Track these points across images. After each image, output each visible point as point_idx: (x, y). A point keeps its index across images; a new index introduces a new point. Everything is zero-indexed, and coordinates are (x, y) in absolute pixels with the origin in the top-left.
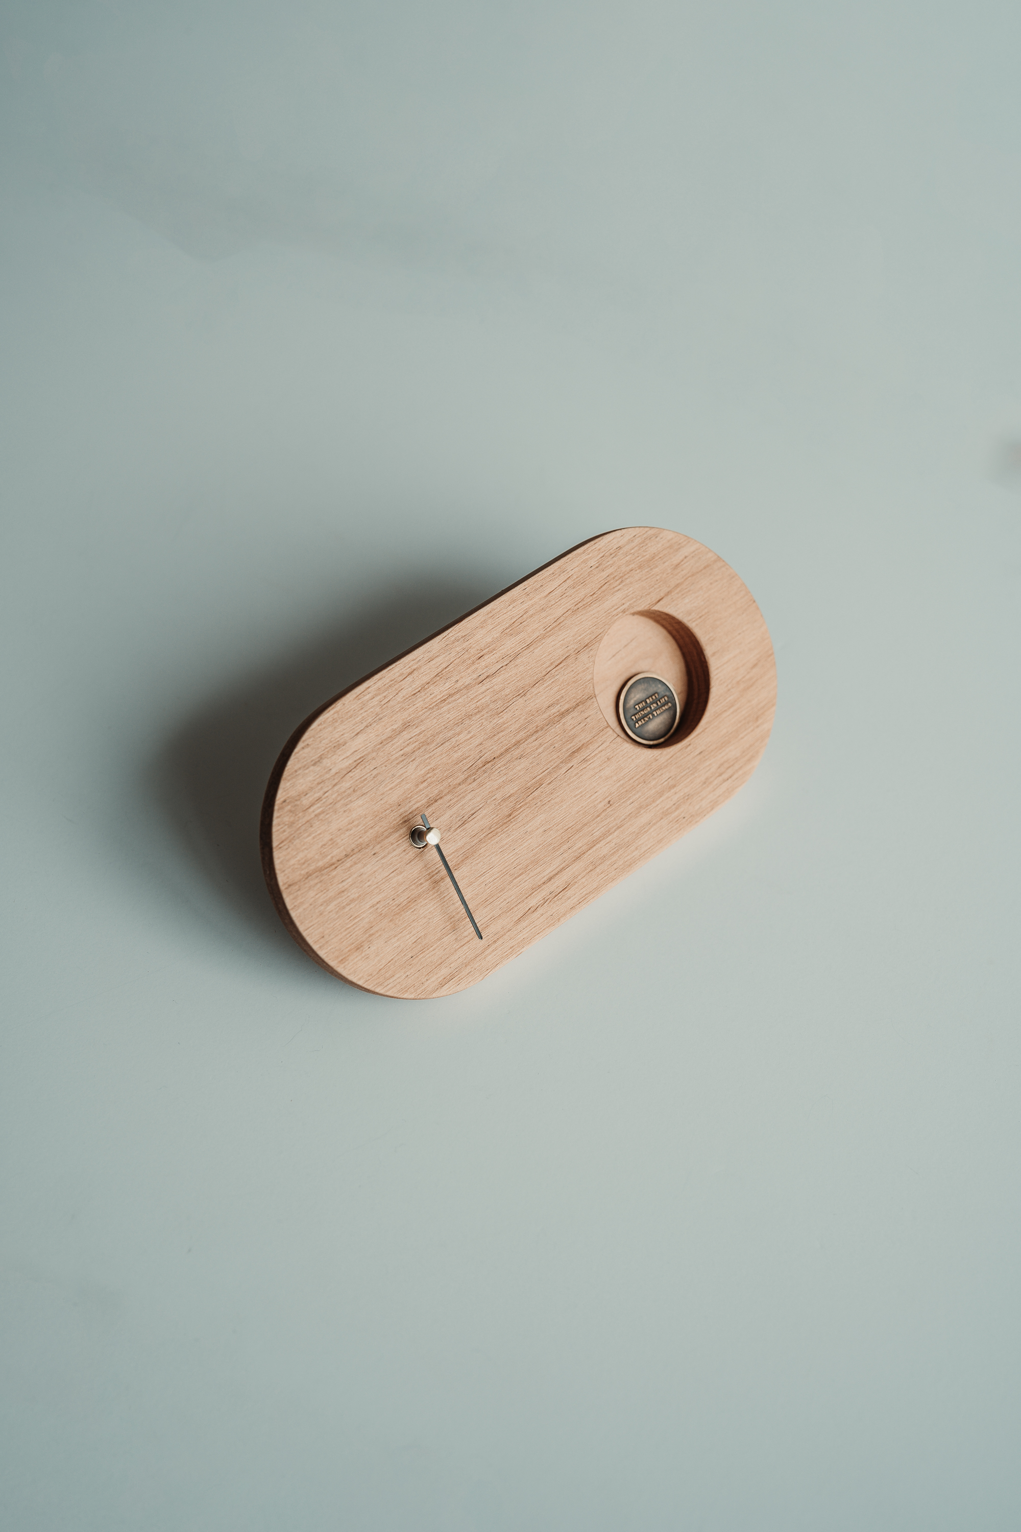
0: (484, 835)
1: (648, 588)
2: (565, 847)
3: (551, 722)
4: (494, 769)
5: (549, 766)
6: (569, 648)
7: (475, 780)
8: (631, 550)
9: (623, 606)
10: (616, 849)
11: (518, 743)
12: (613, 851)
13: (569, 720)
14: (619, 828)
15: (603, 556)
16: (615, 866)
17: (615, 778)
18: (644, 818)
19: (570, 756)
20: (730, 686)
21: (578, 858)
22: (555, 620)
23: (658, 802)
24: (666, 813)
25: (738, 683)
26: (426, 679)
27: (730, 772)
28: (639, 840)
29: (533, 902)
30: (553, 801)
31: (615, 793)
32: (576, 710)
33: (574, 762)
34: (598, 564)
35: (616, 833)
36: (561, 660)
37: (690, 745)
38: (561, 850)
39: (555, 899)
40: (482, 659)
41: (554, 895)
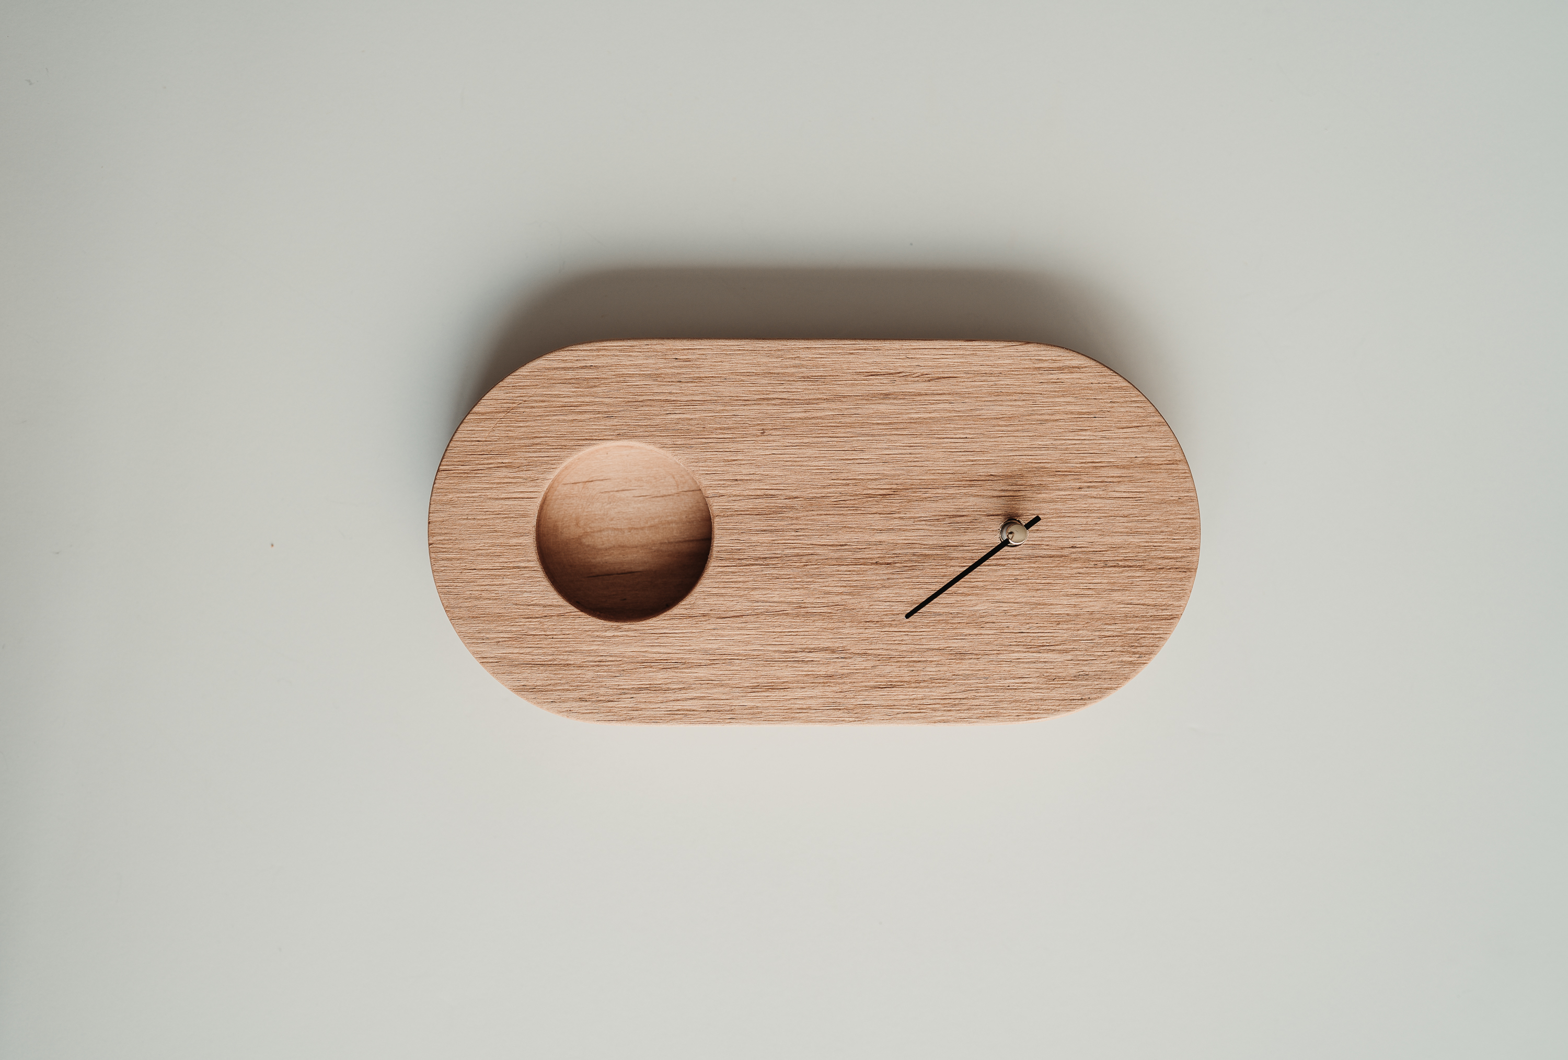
0: (938, 491)
4: (884, 551)
6: (713, 627)
8: (567, 690)
9: (616, 634)
11: (840, 562)
12: (791, 379)
13: (762, 551)
14: (767, 399)
17: (740, 456)
18: (727, 390)
19: (781, 512)
20: (525, 468)
22: (713, 666)
23: (700, 397)
24: (697, 379)
25: (509, 466)
27: (584, 374)
29: (922, 387)
30: (835, 476)
31: (749, 439)
32: (745, 557)
33: (781, 502)
35: (774, 396)
36: (731, 619)
37: (618, 435)
39: (892, 371)
40: (829, 673)
41: (892, 377)
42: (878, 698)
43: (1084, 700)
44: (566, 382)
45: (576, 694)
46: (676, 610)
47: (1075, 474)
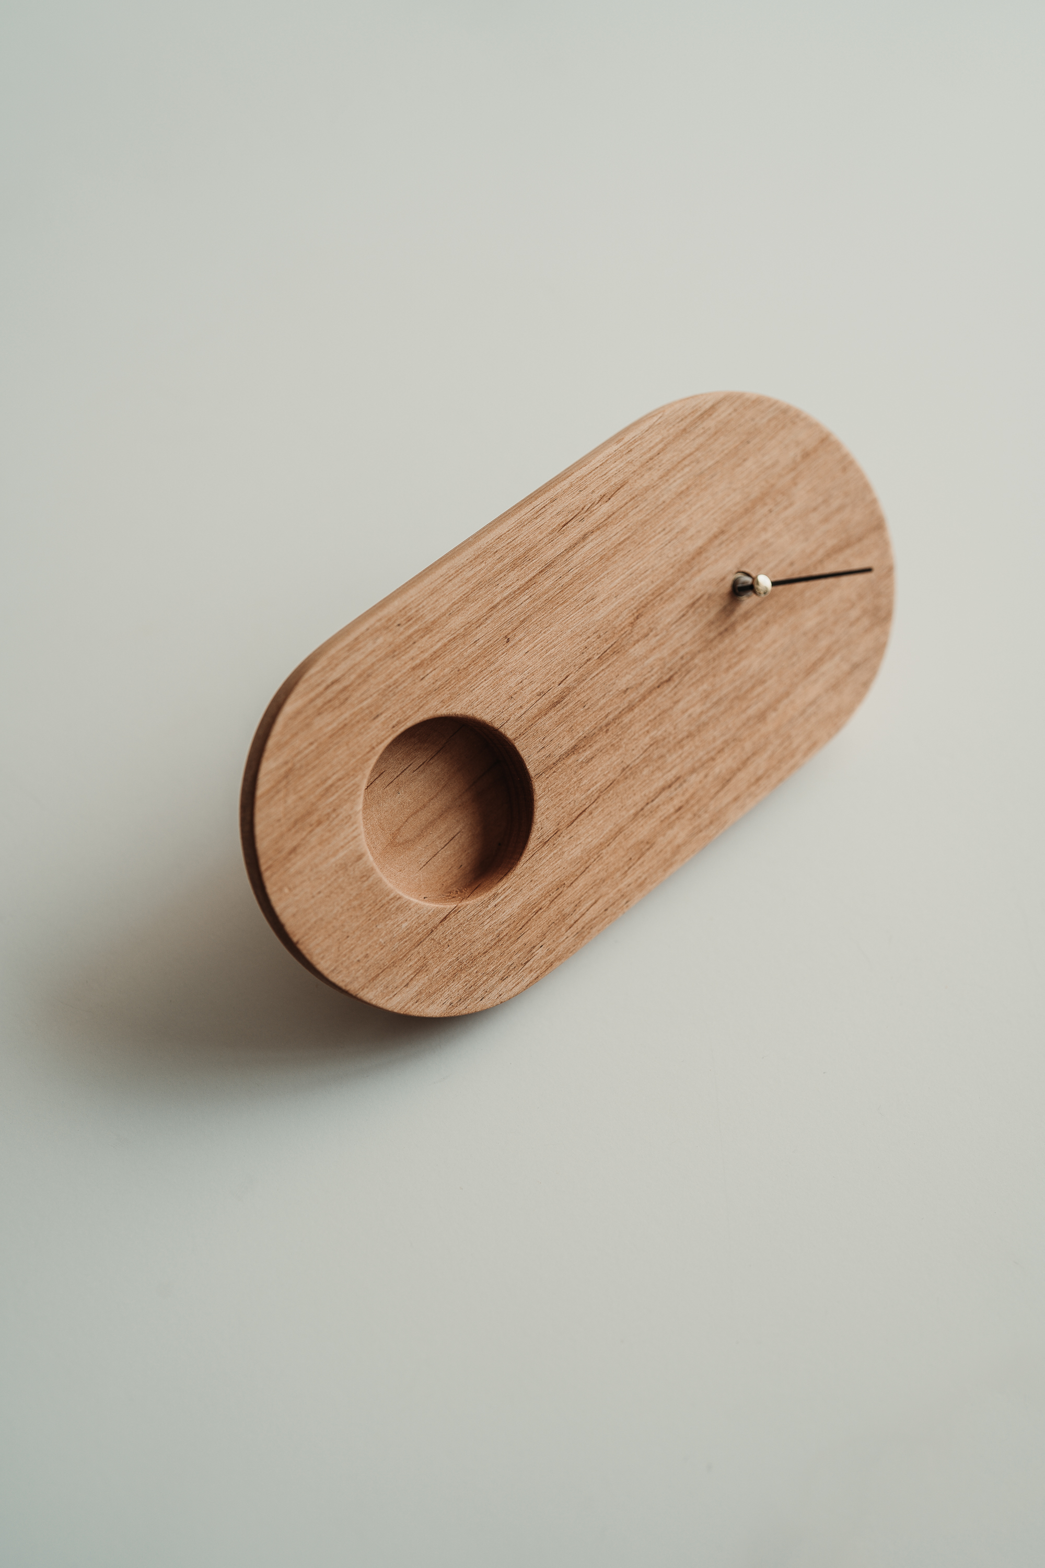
1: (462, 933)
2: (566, 579)
3: (587, 739)
4: (659, 673)
5: (591, 683)
6: (569, 836)
7: (682, 658)
8: (487, 980)
9: (496, 903)
10: (496, 579)
11: (631, 708)
12: (502, 575)
13: (567, 743)
14: (494, 607)
15: (525, 964)
16: (498, 556)
17: (502, 672)
18: (457, 622)
19: (563, 698)
20: (334, 815)
21: (549, 566)
22: (588, 870)
23: (440, 644)
24: (427, 630)
25: (319, 823)
26: (741, 775)
27: (329, 694)
28: (465, 592)
29: (605, 508)
30: (584, 637)
31: (500, 653)
32: (558, 758)
33: (557, 690)
34: (533, 952)
35: (498, 600)
36: (578, 820)
37: (394, 727)
38: (571, 575)
39: (577, 512)
40: (677, 807)
41: (580, 517)
42: (726, 797)
44: (319, 713)
45: (496, 978)
46: (532, 843)
47: (761, 499)
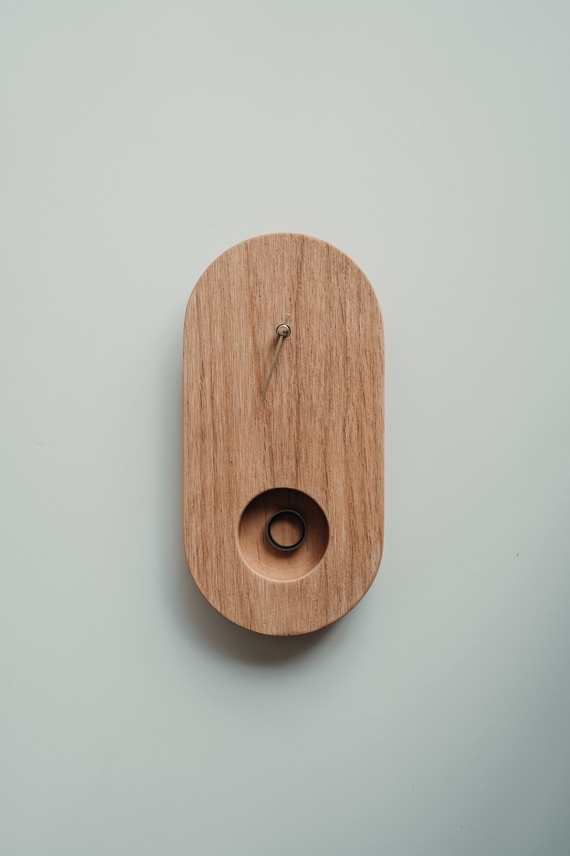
0: (261, 371)
1: (337, 563)
2: (224, 418)
3: (297, 453)
4: (293, 399)
5: (275, 435)
6: (332, 488)
7: (294, 383)
8: (365, 565)
9: (335, 539)
10: (203, 451)
11: (298, 423)
12: (203, 447)
13: (293, 463)
14: (214, 459)
15: (371, 543)
16: (194, 444)
17: (243, 474)
18: (209, 481)
19: (272, 452)
20: (249, 586)
21: (213, 424)
22: (352, 488)
23: (213, 495)
24: (203, 496)
25: (248, 594)
26: (365, 387)
27: (201, 555)
28: (199, 469)
29: (207, 380)
30: (254, 425)
31: (234, 470)
32: (296, 471)
33: (267, 453)
34: (368, 537)
35: (212, 456)
36: (328, 479)
37: (232, 537)
38: (224, 415)
39: (199, 395)
40: (357, 428)
41: (203, 395)
42: (369, 401)
43: (371, 293)
44: (204, 564)
45: (367, 561)
46: (323, 508)
47: (252, 298)
